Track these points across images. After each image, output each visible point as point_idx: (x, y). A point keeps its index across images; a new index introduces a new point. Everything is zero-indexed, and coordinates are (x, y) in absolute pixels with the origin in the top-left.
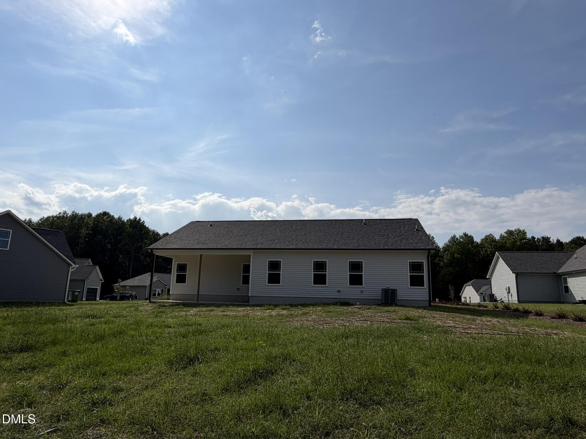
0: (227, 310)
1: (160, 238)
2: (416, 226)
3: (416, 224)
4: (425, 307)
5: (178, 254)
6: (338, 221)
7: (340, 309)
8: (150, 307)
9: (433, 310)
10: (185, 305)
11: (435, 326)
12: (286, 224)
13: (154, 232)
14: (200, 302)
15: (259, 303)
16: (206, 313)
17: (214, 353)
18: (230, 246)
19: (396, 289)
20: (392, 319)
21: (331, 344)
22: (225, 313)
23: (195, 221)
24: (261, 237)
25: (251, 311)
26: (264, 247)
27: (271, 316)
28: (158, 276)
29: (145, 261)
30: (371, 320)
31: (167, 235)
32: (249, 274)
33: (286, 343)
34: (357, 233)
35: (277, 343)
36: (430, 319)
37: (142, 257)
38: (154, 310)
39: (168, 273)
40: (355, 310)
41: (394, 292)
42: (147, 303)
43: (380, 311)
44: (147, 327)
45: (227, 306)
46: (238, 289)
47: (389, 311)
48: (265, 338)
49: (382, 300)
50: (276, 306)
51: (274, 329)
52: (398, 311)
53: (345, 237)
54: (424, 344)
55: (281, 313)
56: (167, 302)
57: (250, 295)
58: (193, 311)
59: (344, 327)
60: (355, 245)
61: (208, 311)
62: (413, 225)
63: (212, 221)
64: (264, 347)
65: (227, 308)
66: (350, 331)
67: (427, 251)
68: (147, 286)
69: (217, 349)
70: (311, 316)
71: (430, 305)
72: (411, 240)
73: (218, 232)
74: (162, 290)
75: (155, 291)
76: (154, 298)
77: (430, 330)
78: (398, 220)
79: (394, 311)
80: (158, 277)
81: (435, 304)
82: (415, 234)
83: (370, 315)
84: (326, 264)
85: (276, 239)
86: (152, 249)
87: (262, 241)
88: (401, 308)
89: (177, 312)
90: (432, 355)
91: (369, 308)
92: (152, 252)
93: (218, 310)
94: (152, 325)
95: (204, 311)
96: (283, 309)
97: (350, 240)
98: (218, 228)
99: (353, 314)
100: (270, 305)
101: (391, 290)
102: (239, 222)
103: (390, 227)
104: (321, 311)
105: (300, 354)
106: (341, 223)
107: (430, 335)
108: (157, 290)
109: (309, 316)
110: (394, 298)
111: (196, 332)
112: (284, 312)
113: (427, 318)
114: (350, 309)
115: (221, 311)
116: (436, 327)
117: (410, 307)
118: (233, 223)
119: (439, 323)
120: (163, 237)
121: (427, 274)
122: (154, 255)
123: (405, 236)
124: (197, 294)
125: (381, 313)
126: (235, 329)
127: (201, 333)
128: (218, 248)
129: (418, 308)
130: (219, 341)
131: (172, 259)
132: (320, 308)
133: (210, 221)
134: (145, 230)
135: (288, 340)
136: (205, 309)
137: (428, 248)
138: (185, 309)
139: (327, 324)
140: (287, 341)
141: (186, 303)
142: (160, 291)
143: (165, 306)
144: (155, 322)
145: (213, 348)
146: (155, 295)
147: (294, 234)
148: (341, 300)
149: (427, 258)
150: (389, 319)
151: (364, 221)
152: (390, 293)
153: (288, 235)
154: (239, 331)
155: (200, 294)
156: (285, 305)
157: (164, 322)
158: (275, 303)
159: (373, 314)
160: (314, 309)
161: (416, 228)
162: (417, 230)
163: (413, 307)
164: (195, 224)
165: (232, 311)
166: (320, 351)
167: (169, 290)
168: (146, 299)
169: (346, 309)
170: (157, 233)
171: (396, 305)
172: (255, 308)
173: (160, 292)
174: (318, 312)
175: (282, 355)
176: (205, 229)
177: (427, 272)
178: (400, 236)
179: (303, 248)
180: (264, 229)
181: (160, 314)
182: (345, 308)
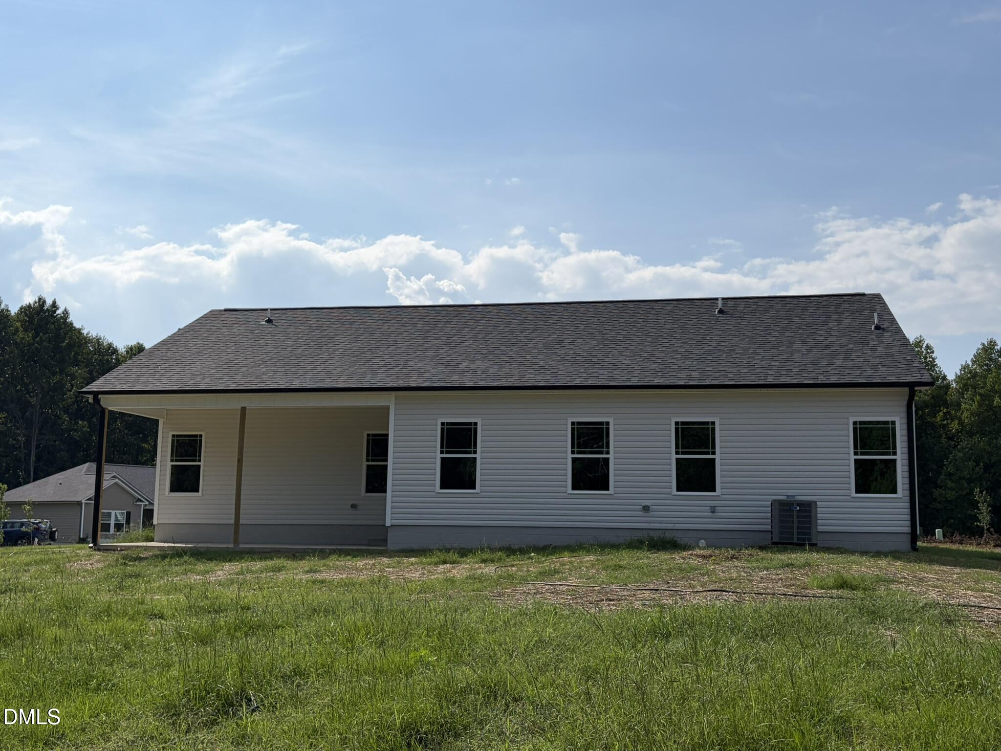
0: (324, 565)
1: (118, 363)
2: (875, 314)
3: (875, 310)
4: (896, 552)
5: (173, 408)
6: (642, 304)
7: (650, 561)
8: (98, 561)
9: (919, 560)
10: (200, 555)
11: (921, 605)
12: (489, 315)
13: (98, 341)
14: (241, 546)
15: (415, 546)
16: (263, 575)
17: (293, 682)
18: (328, 383)
19: (815, 502)
20: (799, 585)
21: (621, 653)
22: (319, 576)
23: (223, 308)
24: (418, 353)
25: (394, 567)
26: (426, 384)
27: (452, 581)
28: (114, 474)
29: (75, 430)
30: (738, 590)
31: (137, 350)
32: (386, 460)
33: (495, 655)
34: (699, 338)
35: (469, 655)
36: (909, 585)
37: (66, 417)
38: (110, 571)
39: (145, 463)
40: (694, 562)
41: (807, 509)
42: (88, 551)
43: (766, 565)
44: (97, 617)
45: (323, 554)
46: (354, 506)
47: (792, 564)
48: (435, 642)
49: (772, 532)
50: (464, 553)
51: (458, 617)
52: (817, 566)
53: (662, 352)
54: (884, 651)
55: (479, 572)
56: (146, 548)
57: (388, 524)
58: (224, 571)
59: (657, 609)
60: (693, 373)
61: (267, 570)
62: (866, 312)
63: (272, 310)
64: (433, 666)
65: (322, 562)
66: (674, 618)
67: (906, 390)
68: (83, 501)
69: (298, 672)
70: (566, 579)
71: (914, 548)
72: (858, 357)
73: (290, 342)
74: (128, 514)
75: (109, 515)
76: (106, 537)
77: (906, 616)
78: (821, 299)
79: (807, 564)
80: (114, 477)
81: (933, 545)
82: (872, 339)
83: (734, 575)
84: (608, 429)
85: (463, 360)
86: (96, 394)
87: (420, 365)
88: (826, 556)
89: (177, 574)
90: (903, 683)
91: (733, 557)
92: (97, 400)
93: (296, 569)
94: (108, 611)
95: (256, 572)
96: (484, 561)
97: (677, 359)
98: (292, 329)
99: (685, 572)
100: (448, 550)
101: (801, 504)
102: (352, 312)
103: (796, 319)
104: (593, 566)
105: (533, 681)
106: (653, 309)
107: (904, 629)
108: (113, 513)
109: (559, 580)
110: (810, 528)
111: (237, 628)
112: (489, 570)
113: (901, 583)
114: (677, 558)
115: (307, 569)
116: (923, 608)
117: (853, 552)
118: (336, 313)
119: (933, 595)
120: (125, 359)
121: (906, 456)
122: (103, 410)
123: (841, 346)
124: (233, 522)
125: (767, 569)
126: (349, 619)
127: (253, 629)
128: (293, 387)
129: (878, 554)
130: (306, 652)
131: (156, 422)
132: (592, 558)
133: (266, 310)
134: (71, 338)
135: (500, 645)
136: (259, 565)
137: (910, 379)
138: (200, 567)
139: (611, 600)
140: (496, 649)
141: (202, 550)
142: (119, 518)
143: (140, 559)
144: (116, 603)
145: (287, 668)
146: (106, 528)
147: (514, 345)
148: (652, 534)
149: (904, 409)
150: (790, 585)
151: (720, 303)
152: (795, 513)
153: (498, 348)
154: (360, 624)
155: (241, 522)
156: (492, 550)
157: (142, 603)
158: (462, 546)
159: (746, 572)
160: (573, 559)
161: (876, 321)
162: (877, 328)
163: (864, 553)
164: (222, 318)
165: (336, 568)
166: (588, 674)
167: (149, 514)
168: (82, 541)
169: (665, 560)
170: (110, 345)
171: (814, 547)
172: (405, 560)
173: (122, 520)
174: (587, 567)
175: (483, 686)
176: (252, 332)
177: (906, 450)
178: (827, 347)
179: (542, 384)
180: (428, 331)
181: (129, 582)
182: (664, 556)
